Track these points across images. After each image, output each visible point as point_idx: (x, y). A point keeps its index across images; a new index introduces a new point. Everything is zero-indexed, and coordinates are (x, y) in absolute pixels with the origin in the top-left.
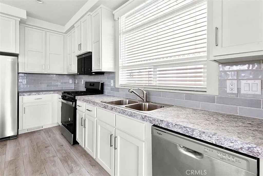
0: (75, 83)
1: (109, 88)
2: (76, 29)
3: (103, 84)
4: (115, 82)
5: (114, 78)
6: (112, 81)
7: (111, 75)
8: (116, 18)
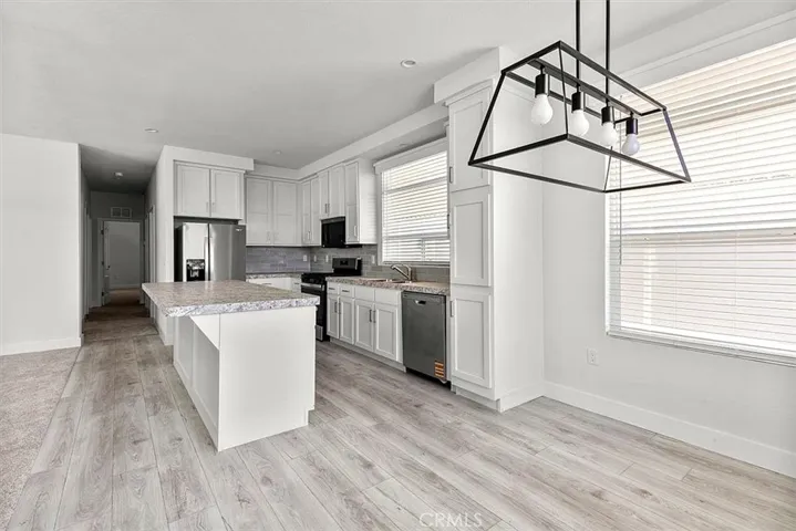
0: (312, 261)
1: (369, 267)
2: (320, 179)
3: (360, 262)
4: (376, 258)
5: (375, 253)
6: (373, 257)
7: (373, 249)
8: (377, 172)
